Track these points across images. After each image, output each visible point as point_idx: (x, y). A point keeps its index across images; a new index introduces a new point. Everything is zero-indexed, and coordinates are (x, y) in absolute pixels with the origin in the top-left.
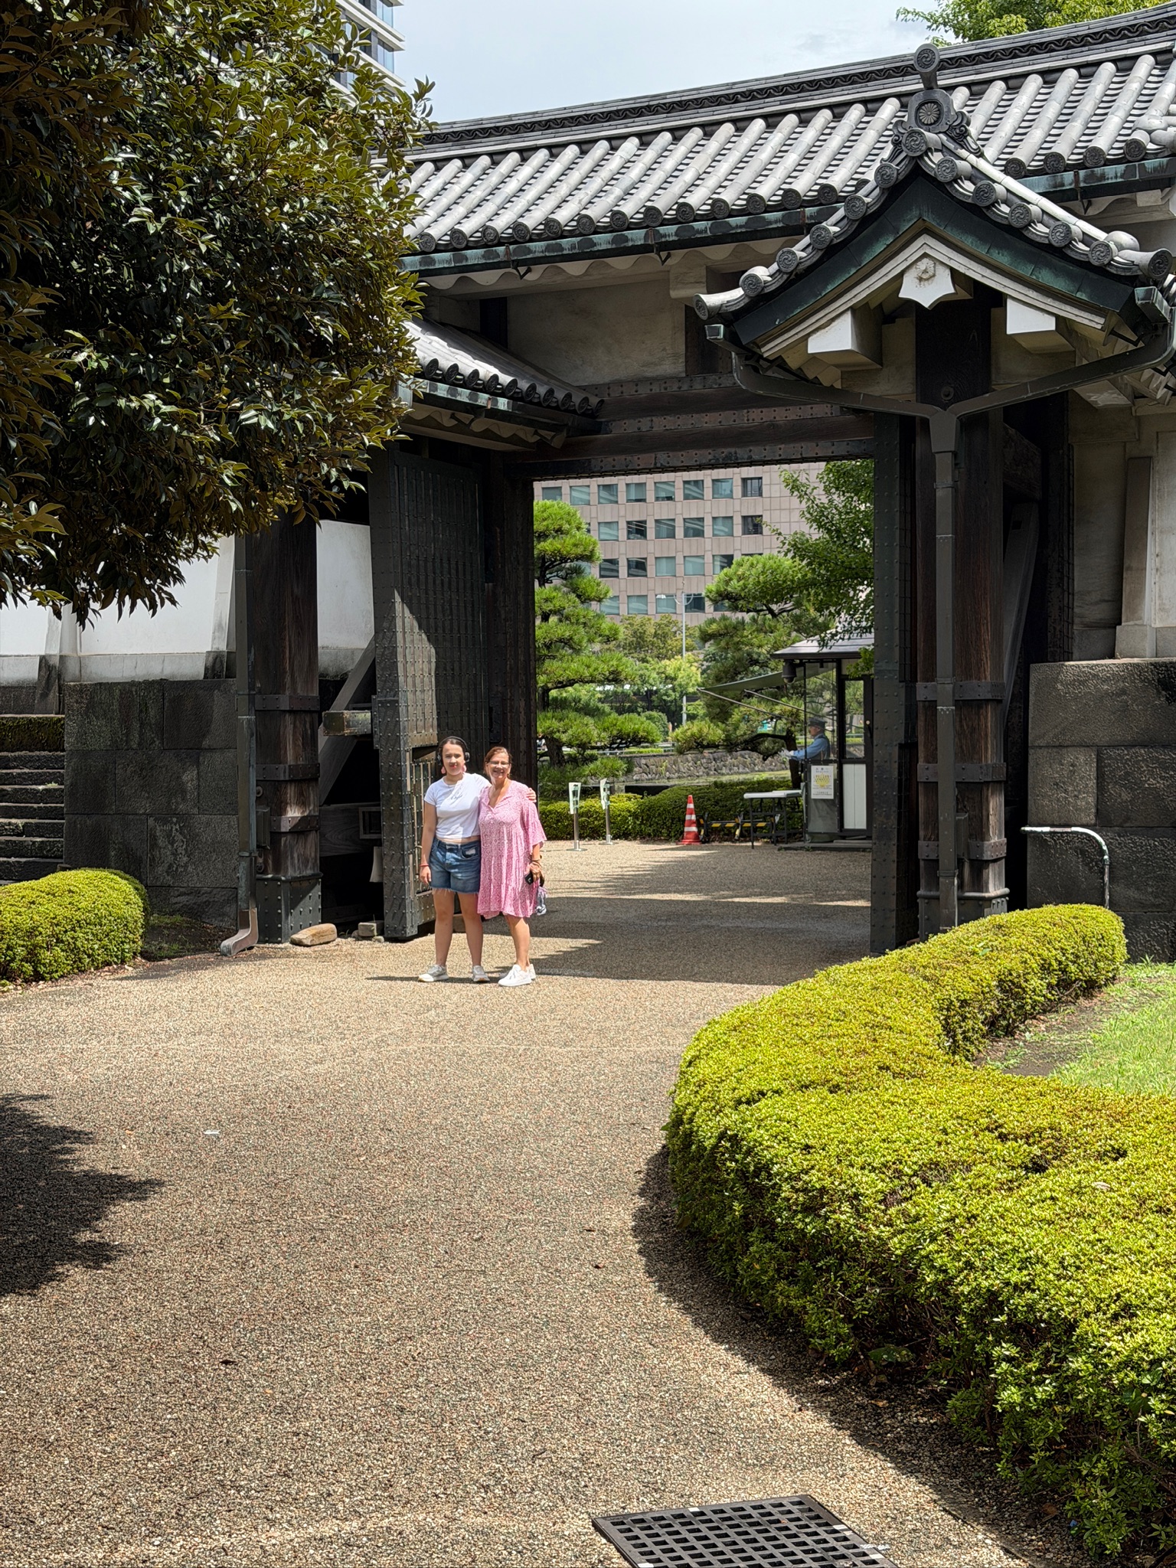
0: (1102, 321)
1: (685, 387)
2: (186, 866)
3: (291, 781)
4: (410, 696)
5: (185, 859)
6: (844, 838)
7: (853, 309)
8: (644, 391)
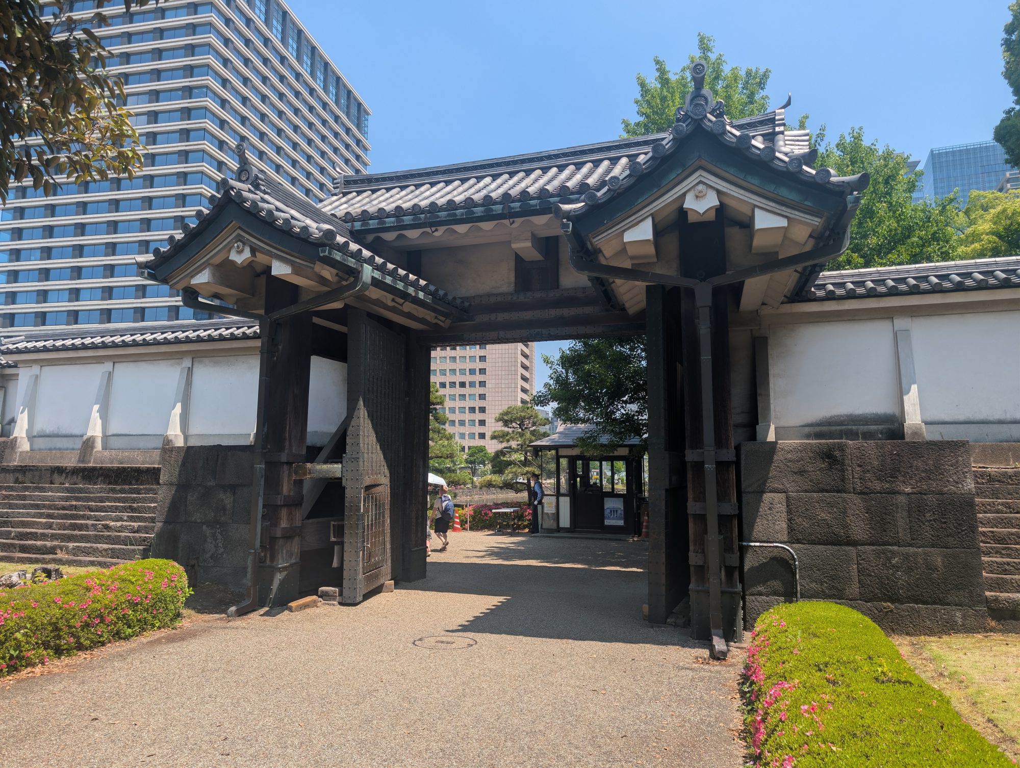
0: (819, 220)
1: (515, 298)
2: (222, 554)
3: (284, 506)
4: (366, 455)
5: (222, 550)
6: (559, 532)
7: (653, 216)
8: (493, 300)
